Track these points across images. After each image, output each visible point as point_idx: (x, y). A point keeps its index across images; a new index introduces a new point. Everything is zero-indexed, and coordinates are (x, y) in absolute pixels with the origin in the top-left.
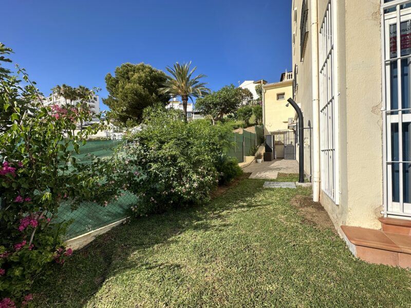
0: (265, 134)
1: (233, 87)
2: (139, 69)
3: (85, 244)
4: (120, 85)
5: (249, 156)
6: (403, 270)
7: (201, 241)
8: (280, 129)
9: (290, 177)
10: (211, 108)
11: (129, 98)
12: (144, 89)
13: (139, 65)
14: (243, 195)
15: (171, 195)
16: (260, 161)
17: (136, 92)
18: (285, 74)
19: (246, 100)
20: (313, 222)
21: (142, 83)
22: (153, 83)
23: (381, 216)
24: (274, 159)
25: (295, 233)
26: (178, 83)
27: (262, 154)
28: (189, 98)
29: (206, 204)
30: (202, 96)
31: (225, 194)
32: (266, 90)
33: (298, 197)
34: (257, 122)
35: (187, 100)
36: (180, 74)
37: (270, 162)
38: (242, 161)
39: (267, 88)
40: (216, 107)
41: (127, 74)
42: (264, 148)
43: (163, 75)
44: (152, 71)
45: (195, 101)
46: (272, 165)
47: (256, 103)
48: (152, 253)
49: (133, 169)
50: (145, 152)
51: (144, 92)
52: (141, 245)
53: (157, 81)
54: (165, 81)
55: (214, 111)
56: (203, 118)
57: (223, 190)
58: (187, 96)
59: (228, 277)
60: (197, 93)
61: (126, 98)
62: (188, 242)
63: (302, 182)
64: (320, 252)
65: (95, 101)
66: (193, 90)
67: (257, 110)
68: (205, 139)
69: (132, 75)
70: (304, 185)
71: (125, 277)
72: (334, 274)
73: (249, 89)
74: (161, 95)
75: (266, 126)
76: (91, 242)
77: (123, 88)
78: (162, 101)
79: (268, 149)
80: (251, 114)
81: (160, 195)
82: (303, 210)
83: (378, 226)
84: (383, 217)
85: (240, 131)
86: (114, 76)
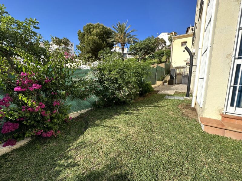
0: (171, 68)
1: (153, 37)
2: (97, 27)
3: (76, 116)
4: (86, 37)
5: (159, 81)
6: (226, 138)
7: (128, 119)
8: (181, 65)
9: (182, 94)
10: (138, 51)
11: (91, 45)
12: (99, 39)
13: (96, 24)
14: (152, 102)
15: (114, 98)
16: (166, 84)
17: (95, 41)
18: (189, 28)
19: (161, 46)
20: (187, 116)
21: (98, 36)
22: (105, 36)
23: (222, 113)
24: (175, 83)
25: (176, 119)
26: (119, 35)
27: (168, 80)
28: (125, 44)
29: (132, 104)
30: (133, 44)
31: (142, 100)
32: (174, 40)
33: (183, 104)
34: (167, 60)
35: (124, 46)
36: (120, 29)
37: (172, 85)
38: (155, 84)
39: (175, 38)
40: (142, 51)
41: (90, 30)
42: (170, 77)
43: (110, 30)
44: (104, 28)
45: (129, 47)
46: (173, 87)
47: (168, 48)
48: (106, 121)
49: (96, 84)
50: (102, 76)
51: (99, 41)
52: (100, 118)
53: (107, 34)
54: (111, 34)
55: (140, 53)
56: (133, 57)
57: (141, 99)
58: (124, 43)
59: (139, 132)
60: (130, 41)
61: (89, 45)
62: (122, 119)
63: (188, 97)
64: (186, 128)
65: (72, 47)
66: (128, 40)
67: (168, 53)
68: (133, 70)
69: (93, 31)
70: (188, 98)
71: (95, 129)
72: (190, 136)
73: (164, 38)
74: (109, 43)
75: (172, 63)
76: (79, 116)
77: (87, 39)
78: (109, 46)
79: (172, 78)
80: (164, 55)
81: (109, 98)
82: (184, 110)
83: (219, 118)
84: (223, 114)
85: (155, 66)
86: (82, 31)
